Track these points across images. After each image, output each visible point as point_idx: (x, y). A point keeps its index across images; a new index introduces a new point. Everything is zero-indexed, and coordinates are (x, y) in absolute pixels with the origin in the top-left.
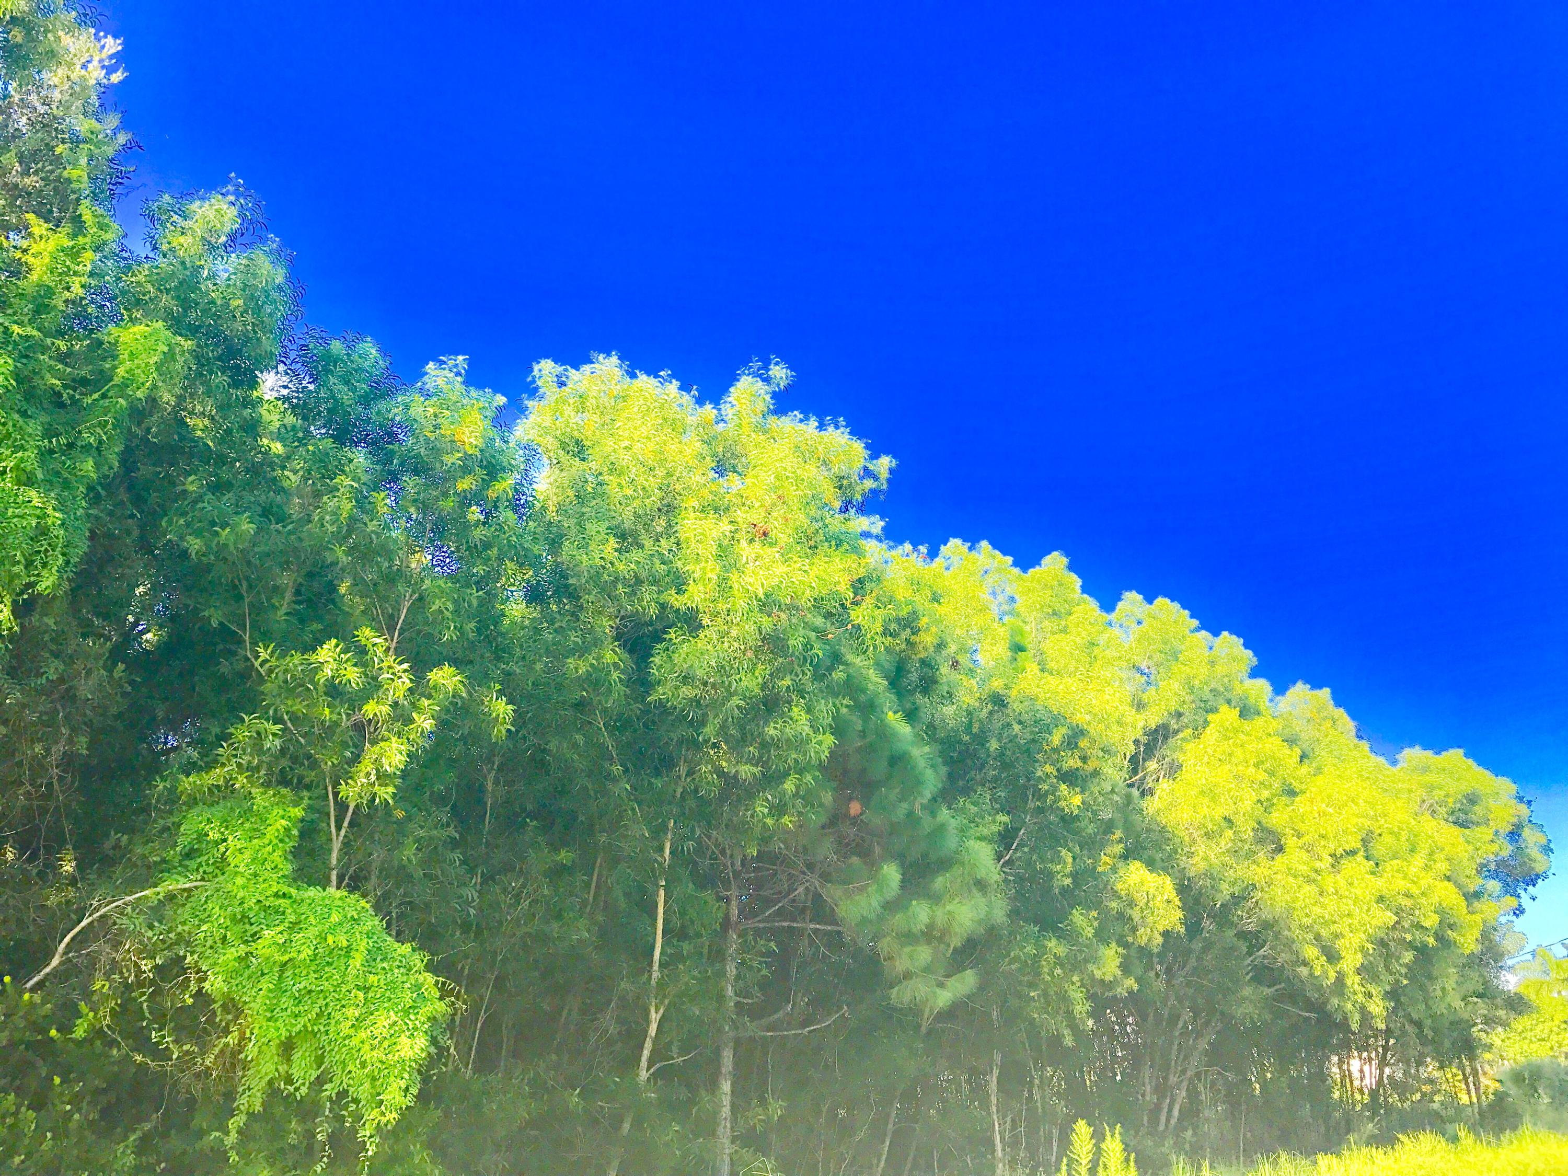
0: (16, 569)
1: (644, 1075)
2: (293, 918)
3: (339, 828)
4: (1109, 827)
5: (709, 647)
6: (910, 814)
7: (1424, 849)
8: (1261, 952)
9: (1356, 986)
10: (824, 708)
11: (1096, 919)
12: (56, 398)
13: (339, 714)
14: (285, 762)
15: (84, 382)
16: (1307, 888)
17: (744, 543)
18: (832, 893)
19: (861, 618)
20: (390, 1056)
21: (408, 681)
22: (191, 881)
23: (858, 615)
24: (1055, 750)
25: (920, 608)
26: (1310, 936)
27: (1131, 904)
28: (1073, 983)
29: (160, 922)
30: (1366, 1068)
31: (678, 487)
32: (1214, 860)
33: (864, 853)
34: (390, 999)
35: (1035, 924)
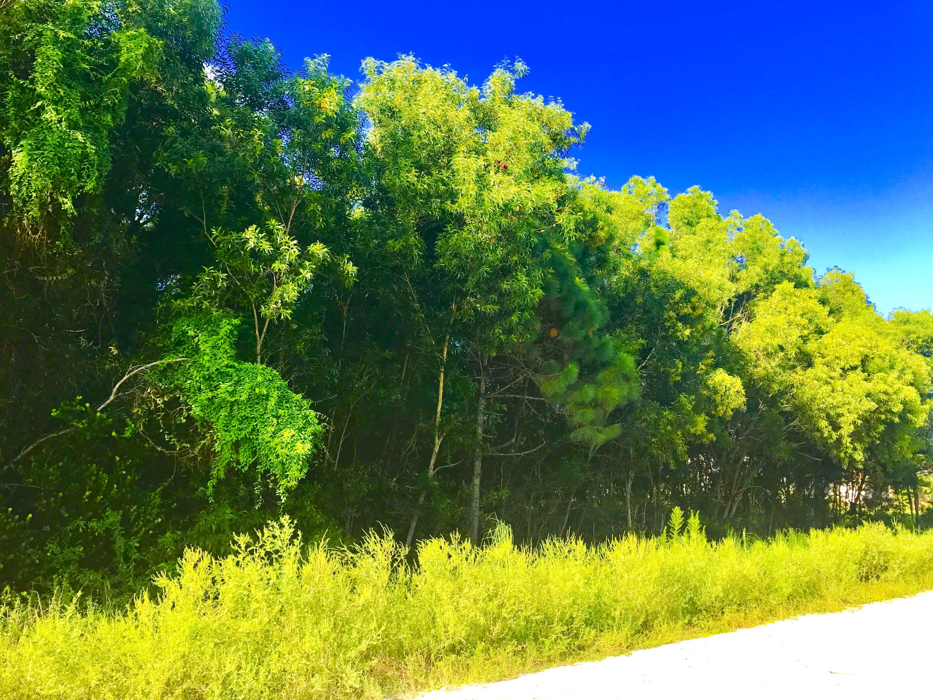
0: (72, 178)
1: (431, 473)
2: (236, 378)
3: (260, 334)
4: (707, 349)
5: (470, 236)
6: (586, 337)
7: (899, 367)
8: (792, 424)
9: (848, 444)
10: (538, 274)
11: (694, 400)
12: (86, 76)
13: (259, 268)
14: (228, 296)
15: (102, 67)
16: (825, 387)
17: (492, 173)
18: (539, 379)
19: (561, 220)
20: (292, 452)
21: (297, 251)
22: (181, 357)
23: (561, 219)
24: (677, 303)
25: (598, 216)
26: (823, 415)
27: (716, 392)
28: (678, 435)
29: (166, 379)
30: (850, 492)
31: (455, 138)
32: (770, 370)
33: (558, 358)
34: (291, 423)
35: (658, 401)
